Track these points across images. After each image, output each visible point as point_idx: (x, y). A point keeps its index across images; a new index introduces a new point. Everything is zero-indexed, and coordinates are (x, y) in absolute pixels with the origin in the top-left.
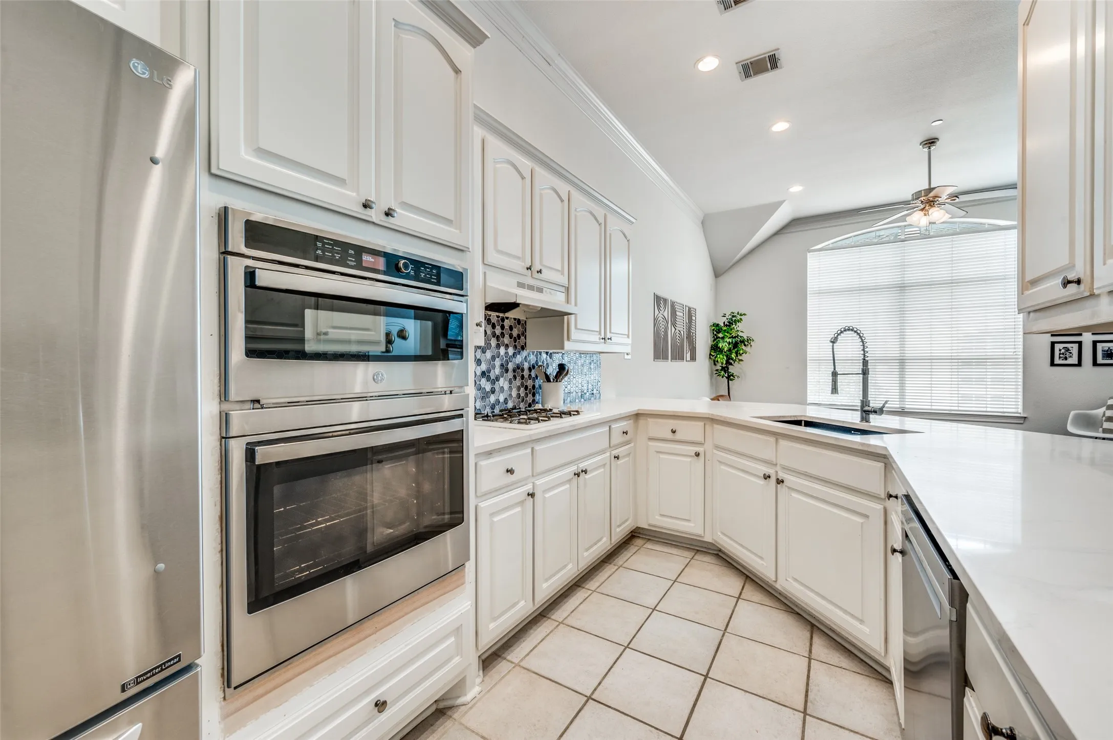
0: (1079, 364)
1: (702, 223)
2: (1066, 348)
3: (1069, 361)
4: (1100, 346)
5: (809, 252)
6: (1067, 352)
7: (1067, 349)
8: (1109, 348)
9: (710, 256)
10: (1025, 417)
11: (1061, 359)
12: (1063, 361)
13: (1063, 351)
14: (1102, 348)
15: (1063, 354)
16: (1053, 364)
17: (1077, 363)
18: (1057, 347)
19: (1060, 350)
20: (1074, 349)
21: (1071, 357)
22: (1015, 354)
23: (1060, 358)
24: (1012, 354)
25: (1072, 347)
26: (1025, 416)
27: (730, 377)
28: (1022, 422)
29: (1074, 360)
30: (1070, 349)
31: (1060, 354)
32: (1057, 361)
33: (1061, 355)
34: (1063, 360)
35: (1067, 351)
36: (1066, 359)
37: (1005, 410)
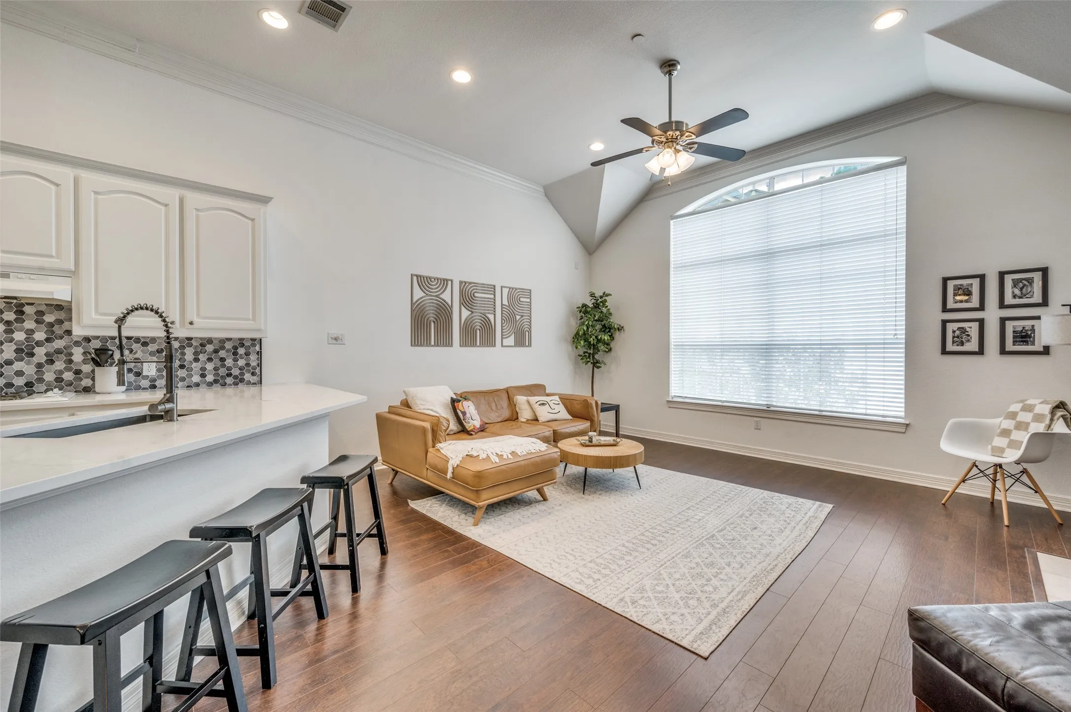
0: (981, 352)
1: (546, 196)
2: (963, 328)
3: (967, 347)
4: (1010, 326)
5: (672, 219)
6: (962, 337)
7: (963, 330)
8: (1023, 328)
9: (571, 230)
10: (907, 425)
11: (955, 344)
12: (959, 347)
13: (958, 332)
14: (1014, 327)
15: (958, 337)
16: (944, 352)
17: (977, 350)
18: (950, 327)
19: (954, 332)
20: (972, 329)
21: (968, 341)
22: (896, 337)
23: (953, 342)
24: (893, 337)
25: (971, 328)
26: (908, 423)
27: (596, 364)
28: (903, 430)
29: (973, 346)
30: (968, 329)
31: (954, 337)
32: (950, 347)
33: (955, 339)
34: (958, 345)
35: (964, 333)
36: (962, 344)
37: (886, 413)
